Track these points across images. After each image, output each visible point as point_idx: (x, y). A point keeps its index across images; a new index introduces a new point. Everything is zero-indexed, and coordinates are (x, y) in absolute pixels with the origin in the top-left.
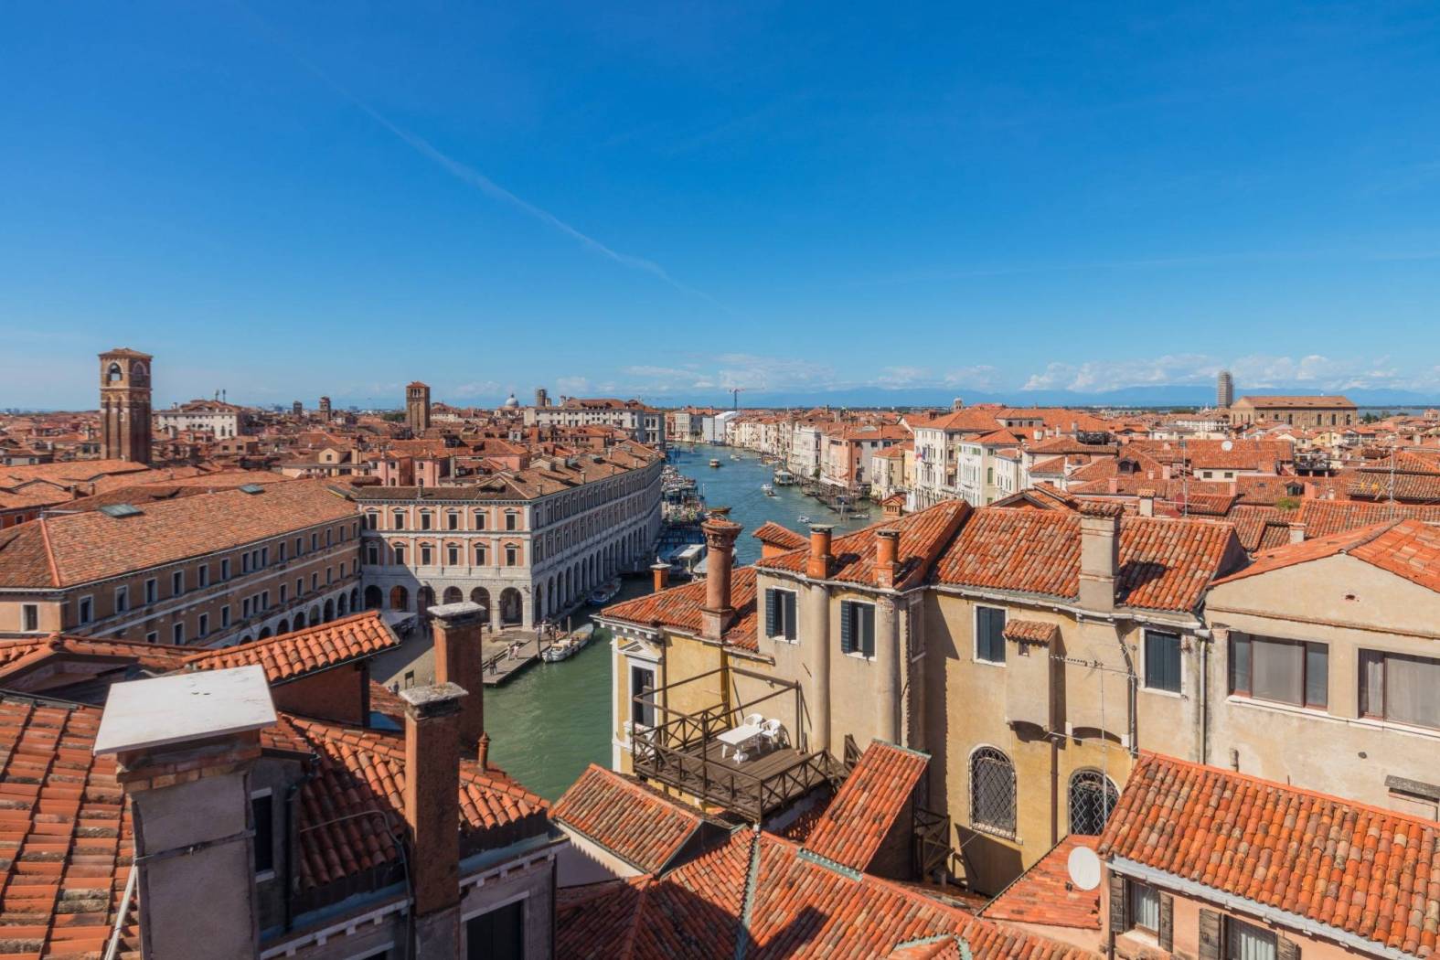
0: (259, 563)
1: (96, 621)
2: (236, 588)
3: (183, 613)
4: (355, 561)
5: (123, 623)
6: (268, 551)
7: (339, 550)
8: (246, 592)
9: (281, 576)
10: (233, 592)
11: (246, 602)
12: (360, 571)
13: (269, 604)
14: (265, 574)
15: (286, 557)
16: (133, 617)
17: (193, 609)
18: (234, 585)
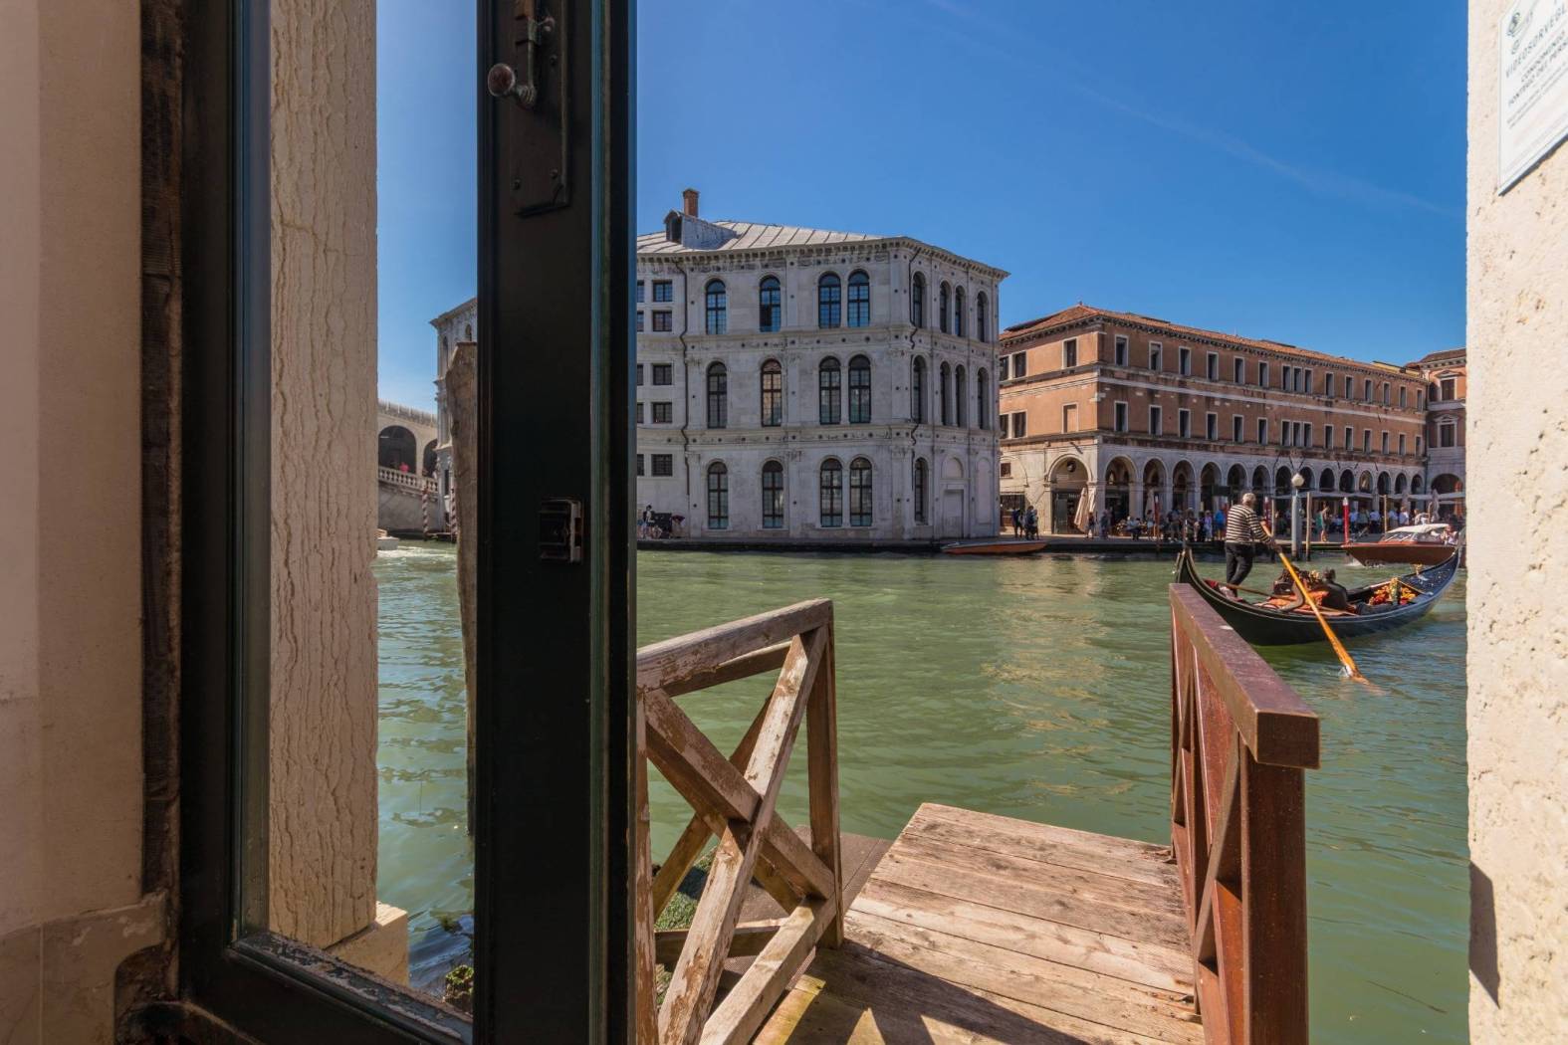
0: (1301, 386)
1: (1130, 366)
2: (1275, 402)
3: (1217, 403)
4: (1418, 438)
5: (1157, 383)
6: (1312, 375)
7: (1397, 414)
8: (1286, 412)
9: (1326, 412)
10: (1270, 406)
11: (1286, 425)
12: (1425, 455)
13: (1311, 441)
14: (1307, 402)
15: (1332, 392)
16: (1166, 382)
17: (1227, 404)
18: (1274, 398)
